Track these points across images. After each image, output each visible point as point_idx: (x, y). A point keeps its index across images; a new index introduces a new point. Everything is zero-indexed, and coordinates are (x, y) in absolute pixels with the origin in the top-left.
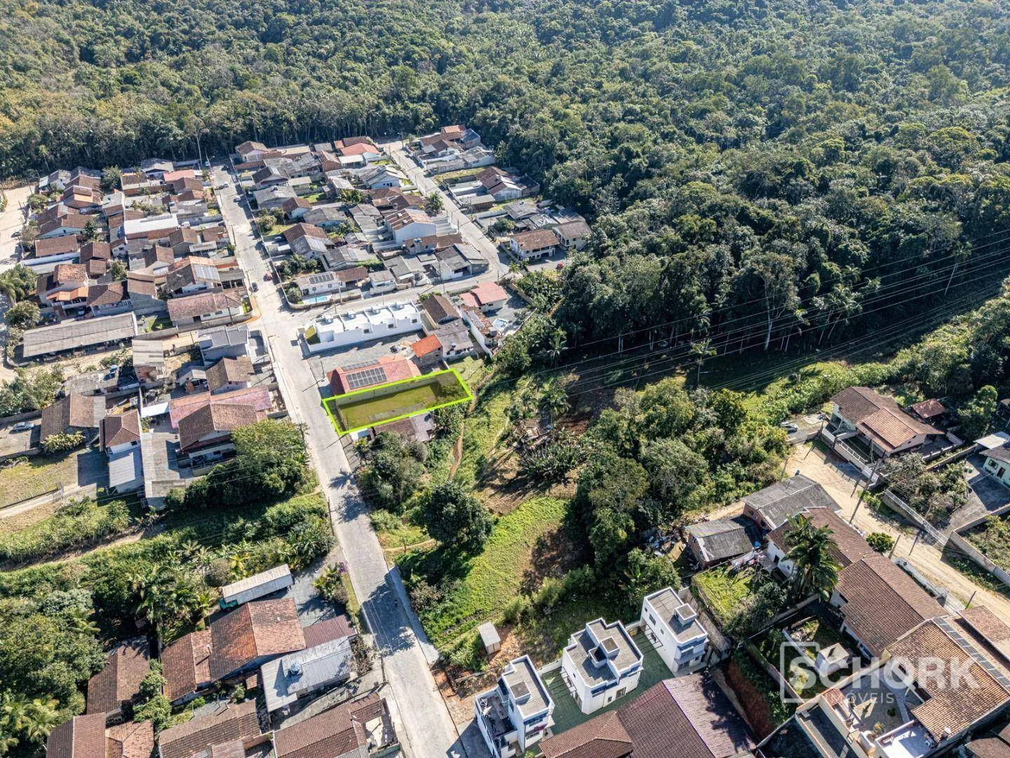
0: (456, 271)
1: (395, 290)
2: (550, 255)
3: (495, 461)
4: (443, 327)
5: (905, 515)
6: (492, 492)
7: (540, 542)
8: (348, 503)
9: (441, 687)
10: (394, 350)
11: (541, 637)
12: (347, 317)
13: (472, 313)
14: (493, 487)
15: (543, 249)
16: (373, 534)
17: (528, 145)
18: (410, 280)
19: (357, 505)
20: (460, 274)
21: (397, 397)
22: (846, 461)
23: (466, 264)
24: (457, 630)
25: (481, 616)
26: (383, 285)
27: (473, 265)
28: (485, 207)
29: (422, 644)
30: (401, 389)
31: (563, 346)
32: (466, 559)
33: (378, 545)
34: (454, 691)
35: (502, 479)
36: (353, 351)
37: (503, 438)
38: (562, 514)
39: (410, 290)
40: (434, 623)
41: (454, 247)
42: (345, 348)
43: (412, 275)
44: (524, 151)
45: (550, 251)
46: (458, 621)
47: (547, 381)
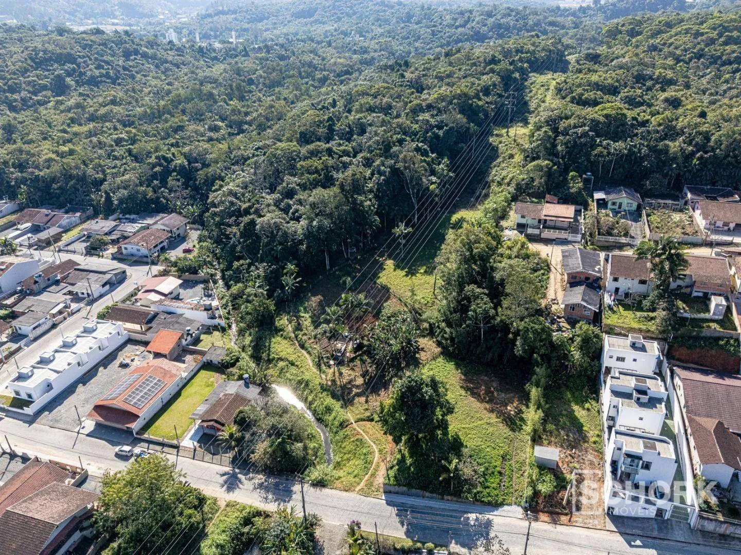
0: (103, 286)
1: (54, 326)
2: (166, 247)
3: (334, 381)
4: (153, 324)
5: (614, 244)
6: (363, 399)
7: (467, 389)
8: (267, 489)
9: (555, 522)
10: (124, 366)
11: (562, 432)
12: (44, 362)
13: (166, 303)
14: (358, 395)
15: (160, 244)
16: (326, 491)
17: (54, 180)
18: (60, 312)
19: (276, 485)
20: (107, 287)
21: (184, 393)
22: (554, 240)
23: (108, 277)
24: (506, 479)
25: (508, 457)
26: (39, 325)
27: (116, 275)
28: (57, 238)
29: (495, 513)
30: (181, 385)
31: (295, 279)
32: (445, 433)
33: (345, 494)
34: (566, 514)
35: (357, 387)
36: (80, 388)
37: (319, 366)
38: (451, 366)
39: (70, 320)
40: (488, 490)
41: (75, 269)
42: (70, 390)
43: (62, 306)
44: (55, 186)
45: (165, 244)
46: (500, 473)
47: (299, 311)
